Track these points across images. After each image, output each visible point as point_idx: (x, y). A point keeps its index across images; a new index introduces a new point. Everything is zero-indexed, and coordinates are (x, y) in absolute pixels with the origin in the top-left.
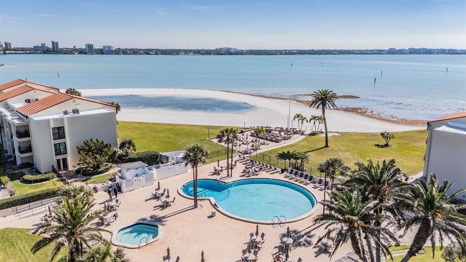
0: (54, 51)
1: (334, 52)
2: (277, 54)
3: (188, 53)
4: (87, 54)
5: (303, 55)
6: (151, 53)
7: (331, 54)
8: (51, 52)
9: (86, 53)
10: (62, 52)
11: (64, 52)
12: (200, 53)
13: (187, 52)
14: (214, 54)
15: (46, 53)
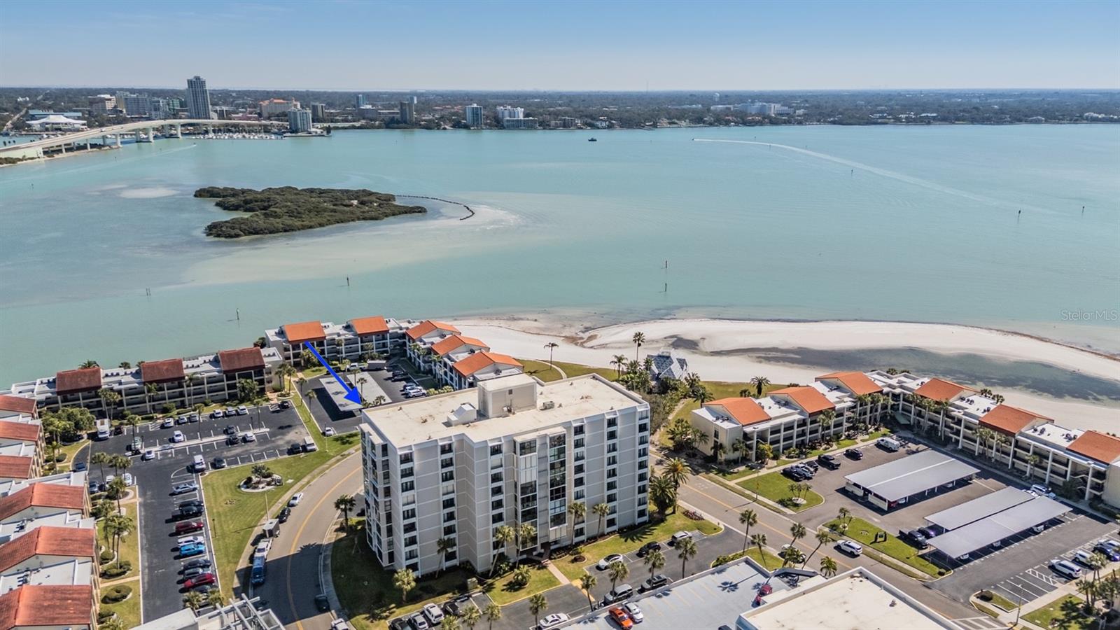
0: (405, 122)
1: (1034, 118)
2: (887, 120)
3: (676, 121)
4: (470, 129)
5: (953, 123)
6: (598, 123)
7: (1026, 122)
8: (401, 125)
9: (466, 127)
10: (420, 125)
11: (423, 123)
12: (704, 122)
13: (673, 120)
14: (737, 124)
15: (391, 125)
